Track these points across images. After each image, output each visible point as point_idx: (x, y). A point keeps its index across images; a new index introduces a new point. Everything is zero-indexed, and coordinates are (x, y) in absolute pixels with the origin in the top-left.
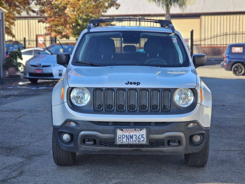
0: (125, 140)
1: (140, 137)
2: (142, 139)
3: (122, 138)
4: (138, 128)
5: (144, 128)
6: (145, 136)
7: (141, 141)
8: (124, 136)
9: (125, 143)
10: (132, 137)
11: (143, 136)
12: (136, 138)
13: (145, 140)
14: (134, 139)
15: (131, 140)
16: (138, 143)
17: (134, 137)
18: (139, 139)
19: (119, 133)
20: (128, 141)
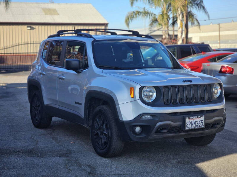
0: (190, 126)
1: (200, 122)
2: (201, 124)
3: (188, 124)
4: (199, 115)
5: (203, 115)
6: (203, 122)
7: (201, 125)
8: (190, 123)
9: (191, 128)
10: (195, 123)
11: (202, 121)
12: (197, 123)
13: (203, 125)
14: (197, 124)
15: (195, 125)
16: (199, 127)
17: (197, 122)
18: (199, 124)
19: (187, 120)
20: (192, 126)
